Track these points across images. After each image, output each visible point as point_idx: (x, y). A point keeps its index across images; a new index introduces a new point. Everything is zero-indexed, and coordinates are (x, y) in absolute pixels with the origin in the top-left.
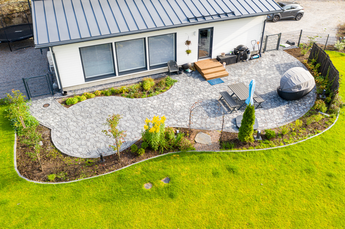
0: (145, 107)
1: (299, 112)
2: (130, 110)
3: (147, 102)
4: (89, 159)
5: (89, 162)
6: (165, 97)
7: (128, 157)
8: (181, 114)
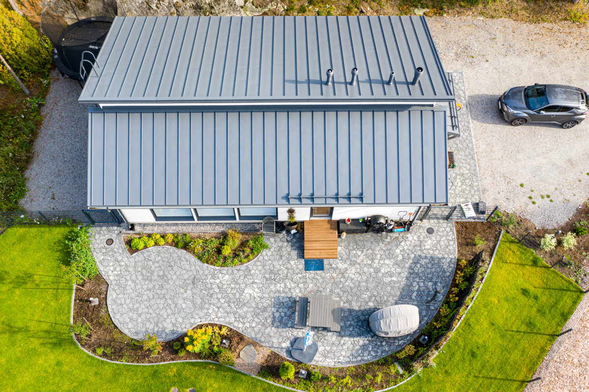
0: (211, 284)
1: (374, 355)
2: (193, 283)
3: (217, 276)
4: (135, 340)
5: (134, 344)
6: (241, 273)
7: (169, 352)
8: (245, 309)
